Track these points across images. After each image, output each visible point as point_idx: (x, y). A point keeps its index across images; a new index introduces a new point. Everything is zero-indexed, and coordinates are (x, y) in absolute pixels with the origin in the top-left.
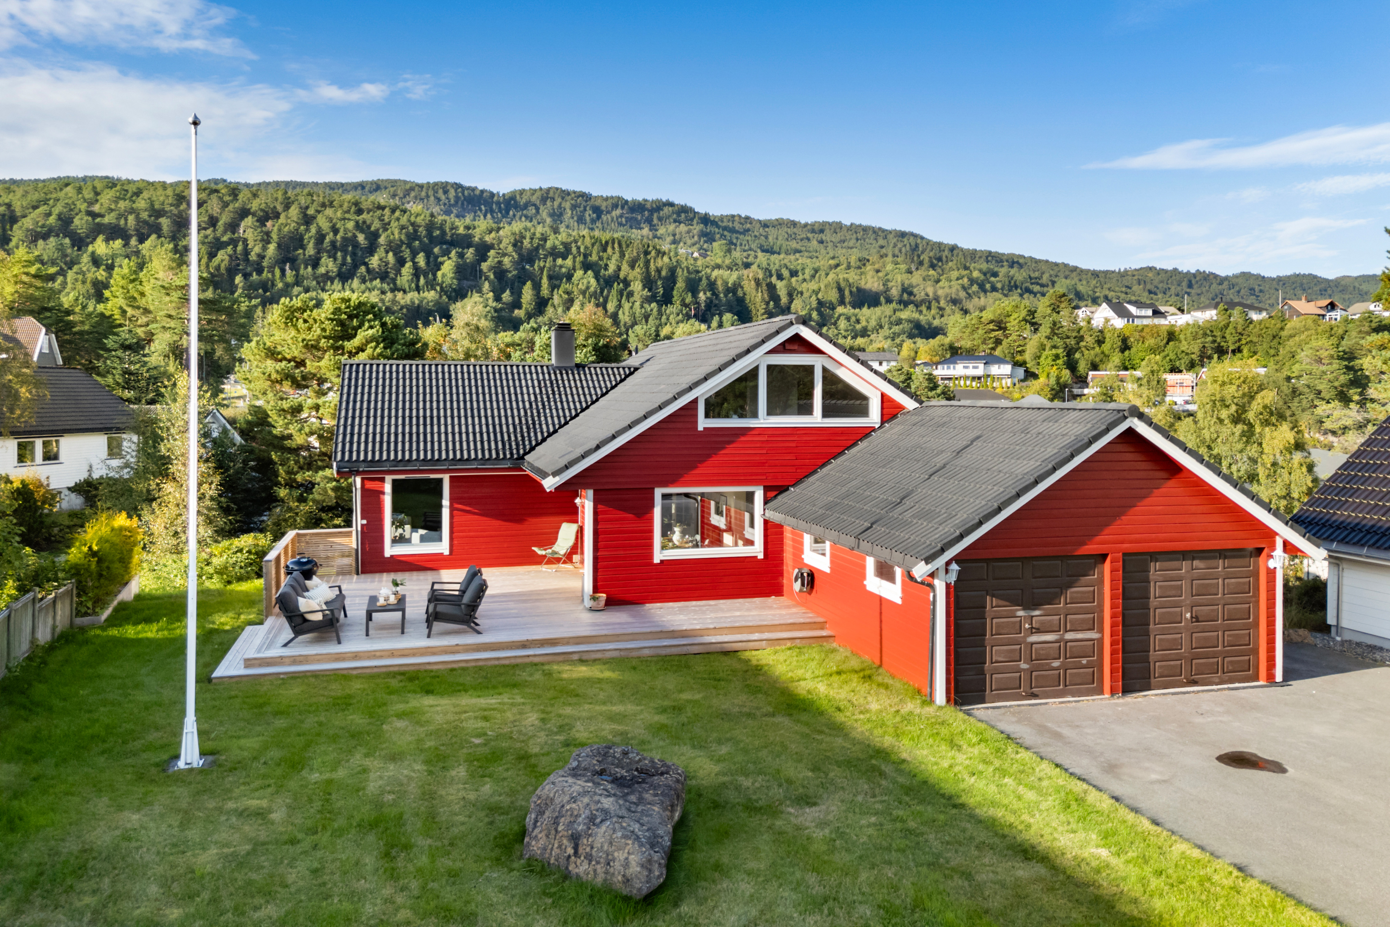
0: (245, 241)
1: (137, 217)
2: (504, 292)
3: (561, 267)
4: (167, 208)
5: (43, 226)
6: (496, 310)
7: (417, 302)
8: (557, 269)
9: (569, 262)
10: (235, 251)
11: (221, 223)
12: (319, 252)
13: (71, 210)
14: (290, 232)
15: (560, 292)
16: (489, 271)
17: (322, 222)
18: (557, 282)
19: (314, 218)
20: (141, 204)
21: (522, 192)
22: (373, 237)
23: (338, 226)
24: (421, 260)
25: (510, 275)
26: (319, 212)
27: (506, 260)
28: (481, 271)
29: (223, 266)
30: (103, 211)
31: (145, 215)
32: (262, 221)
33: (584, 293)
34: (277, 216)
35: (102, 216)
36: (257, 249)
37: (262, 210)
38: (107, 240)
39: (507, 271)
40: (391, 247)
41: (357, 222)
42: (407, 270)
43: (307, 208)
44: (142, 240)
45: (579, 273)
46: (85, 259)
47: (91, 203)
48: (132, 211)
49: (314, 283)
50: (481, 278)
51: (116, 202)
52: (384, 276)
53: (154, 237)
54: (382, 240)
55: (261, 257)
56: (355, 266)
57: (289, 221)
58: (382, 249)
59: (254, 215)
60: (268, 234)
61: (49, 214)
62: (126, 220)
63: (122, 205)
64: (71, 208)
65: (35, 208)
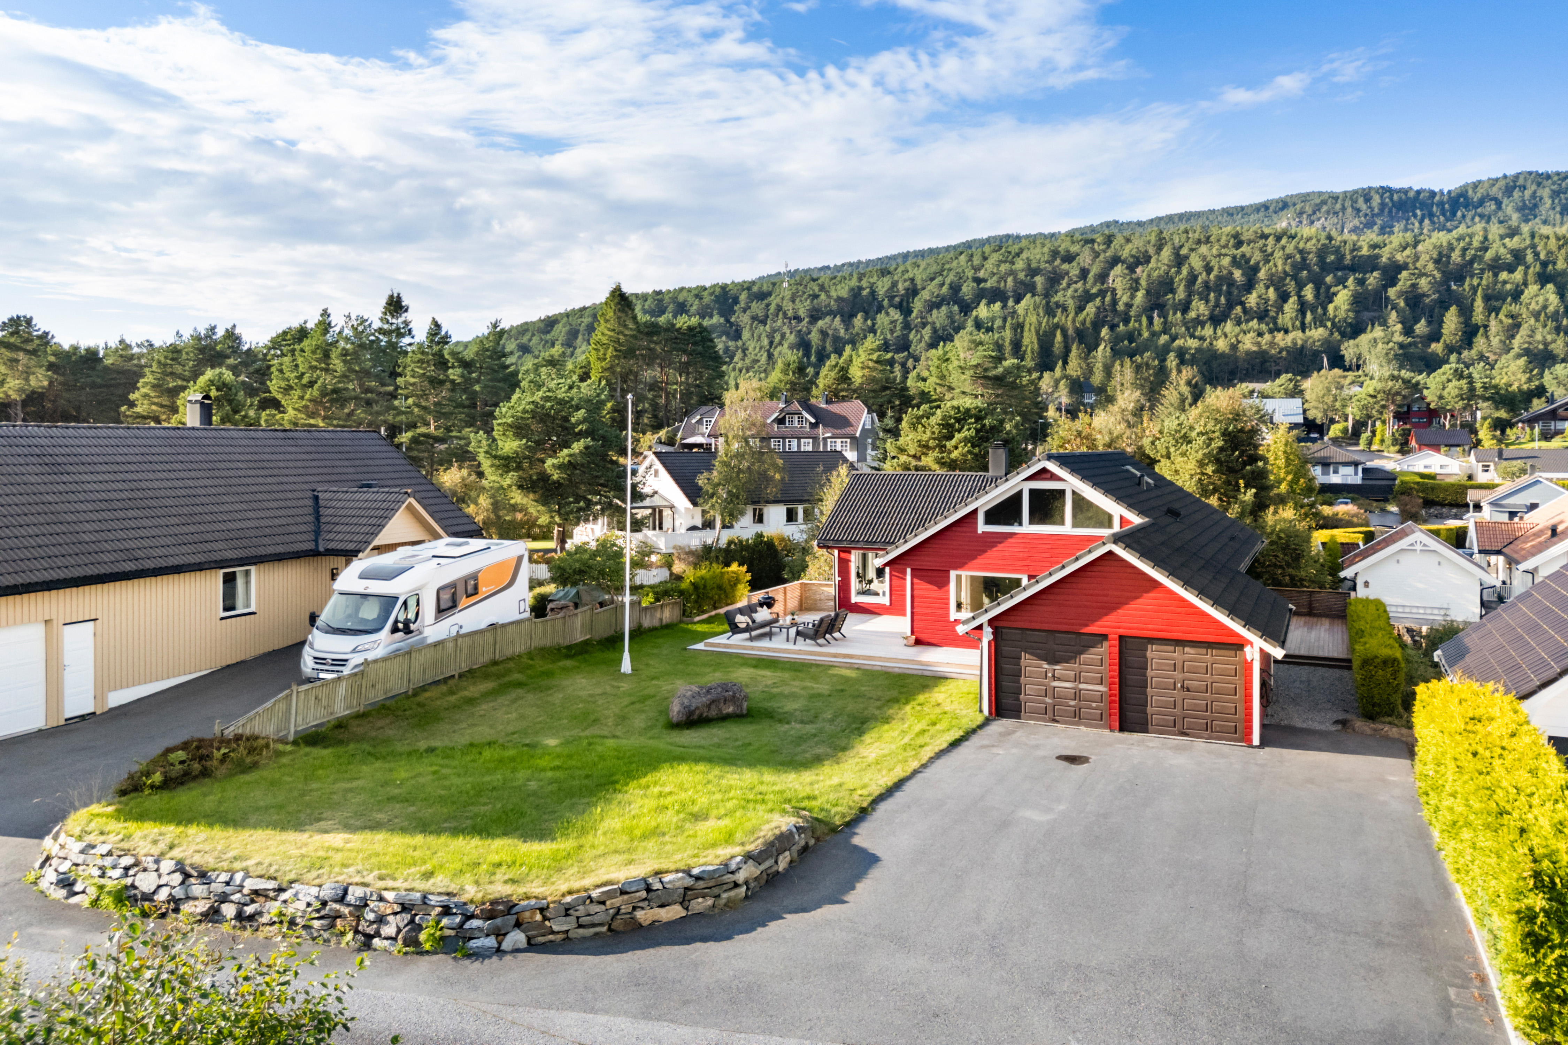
0: (1114, 289)
1: (1015, 280)
2: (1417, 321)
3: (1505, 282)
4: (1043, 265)
5: (938, 296)
6: (1401, 346)
7: (1300, 342)
8: (1499, 286)
9: (1518, 275)
10: (1103, 302)
11: (1091, 275)
12: (1189, 295)
13: (961, 278)
14: (1159, 276)
15: (1501, 316)
16: (1399, 297)
17: (1196, 262)
18: (1497, 304)
19: (1187, 257)
20: (1020, 264)
21: (1476, 185)
22: (1252, 272)
23: (1212, 264)
24: (1309, 293)
25: (1427, 301)
26: (1192, 250)
27: (1423, 283)
28: (1387, 298)
29: (1088, 320)
30: (986, 276)
31: (1021, 276)
32: (1131, 268)
33: (1536, 315)
34: (1148, 259)
35: (985, 281)
36: (1125, 299)
37: (1132, 256)
38: (988, 304)
39: (1424, 295)
40: (1272, 281)
41: (1234, 257)
42: (1291, 306)
43: (1181, 247)
44: (1018, 301)
45: (1533, 288)
46: (970, 323)
47: (977, 269)
48: (1012, 273)
49: (1183, 329)
50: (1386, 307)
51: (998, 266)
52: (1262, 315)
53: (1029, 295)
54: (1262, 274)
55: (1129, 306)
56: (1230, 306)
57: (1159, 265)
58: (1262, 285)
59: (1123, 262)
60: (1137, 281)
61: (943, 284)
62: (1005, 282)
63: (1004, 268)
64: (960, 276)
65: (932, 279)
